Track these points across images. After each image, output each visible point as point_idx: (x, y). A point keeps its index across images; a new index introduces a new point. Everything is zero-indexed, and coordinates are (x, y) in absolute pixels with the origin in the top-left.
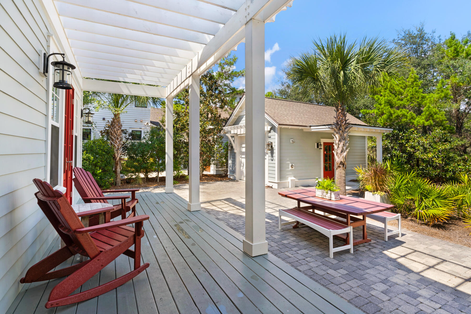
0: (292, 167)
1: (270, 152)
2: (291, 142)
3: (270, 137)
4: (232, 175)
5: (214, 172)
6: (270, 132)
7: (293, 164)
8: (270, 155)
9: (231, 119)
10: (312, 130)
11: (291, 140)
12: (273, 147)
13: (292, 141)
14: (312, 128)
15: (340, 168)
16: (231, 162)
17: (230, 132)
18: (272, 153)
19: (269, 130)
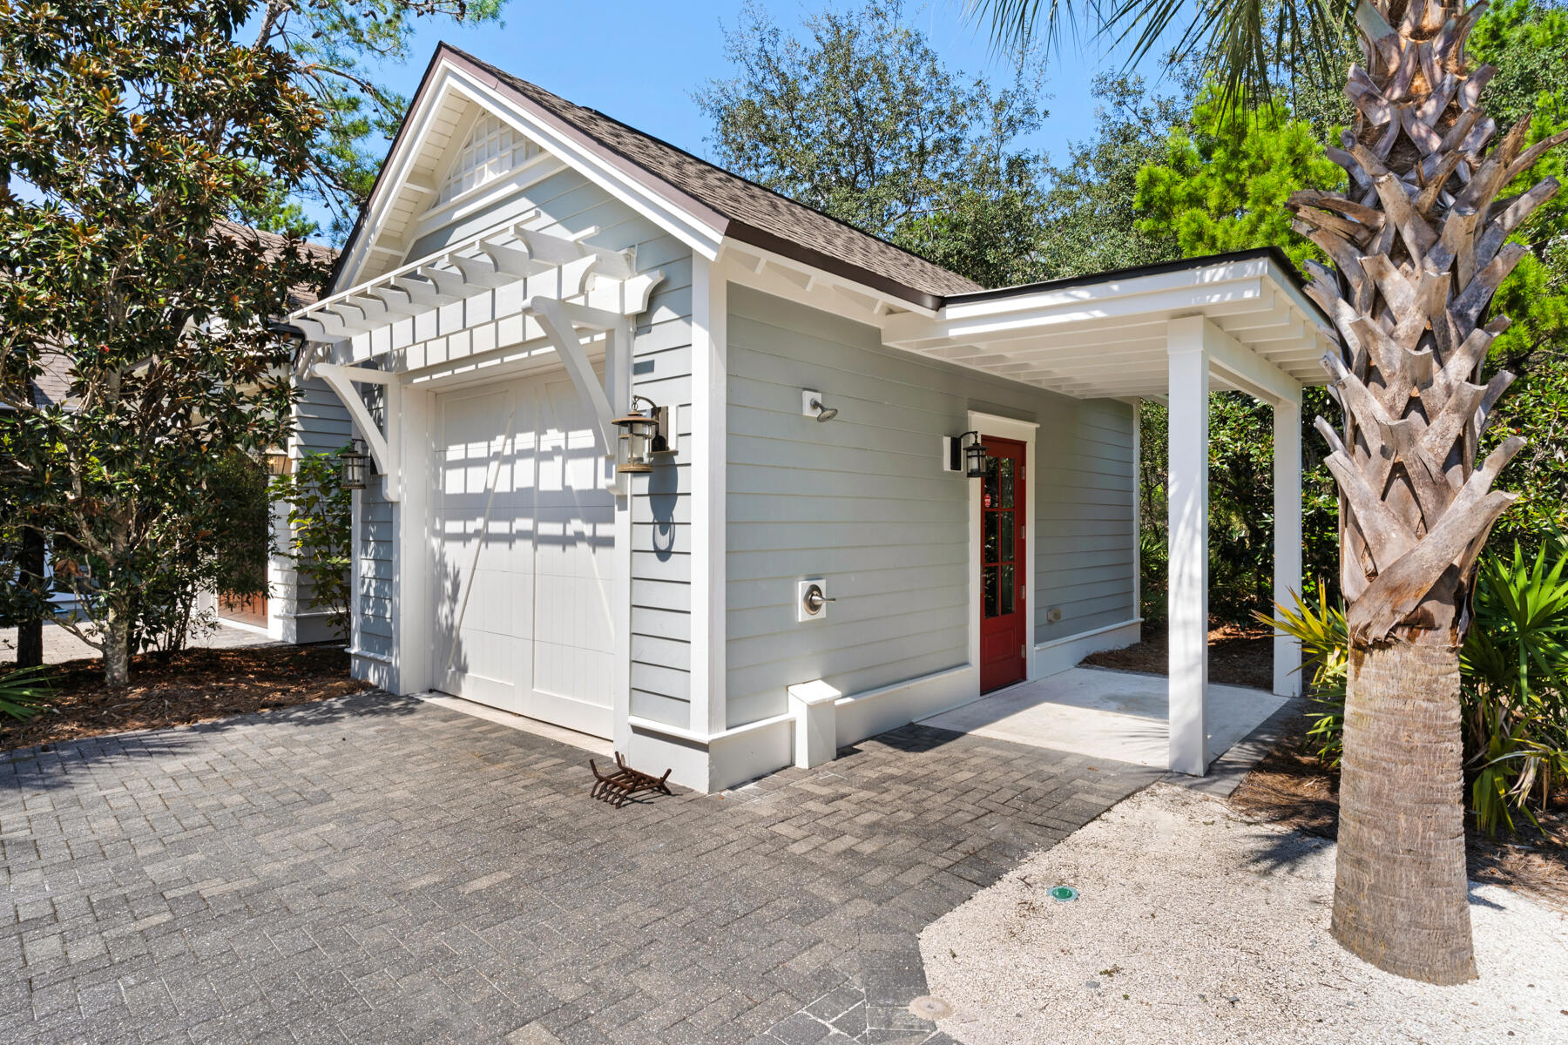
0: (813, 607)
1: (643, 484)
2: (808, 411)
3: (648, 367)
4: (378, 663)
5: (286, 628)
6: (642, 322)
7: (822, 584)
8: (644, 508)
9: (361, 257)
10: (953, 332)
11: (808, 396)
12: (672, 445)
13: (815, 405)
14: (952, 312)
15: (1424, 637)
16: (373, 565)
17: (347, 345)
18: (664, 495)
19: (636, 305)
